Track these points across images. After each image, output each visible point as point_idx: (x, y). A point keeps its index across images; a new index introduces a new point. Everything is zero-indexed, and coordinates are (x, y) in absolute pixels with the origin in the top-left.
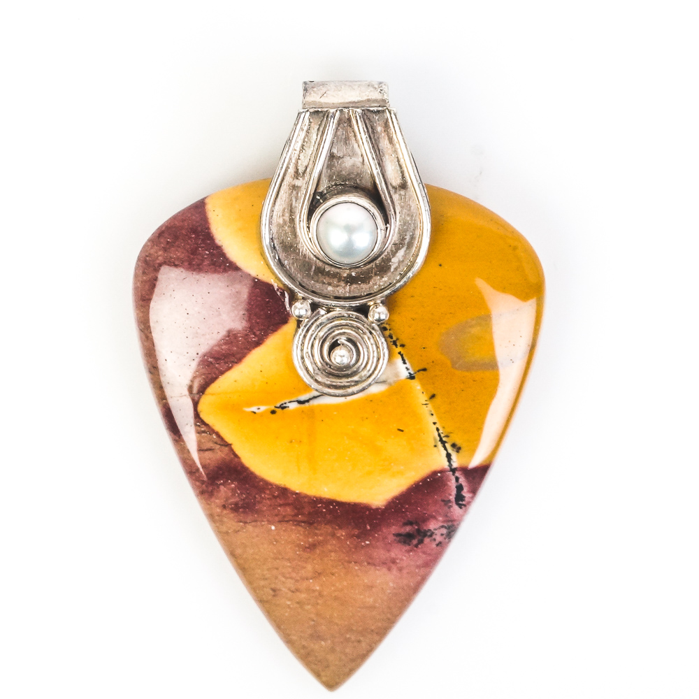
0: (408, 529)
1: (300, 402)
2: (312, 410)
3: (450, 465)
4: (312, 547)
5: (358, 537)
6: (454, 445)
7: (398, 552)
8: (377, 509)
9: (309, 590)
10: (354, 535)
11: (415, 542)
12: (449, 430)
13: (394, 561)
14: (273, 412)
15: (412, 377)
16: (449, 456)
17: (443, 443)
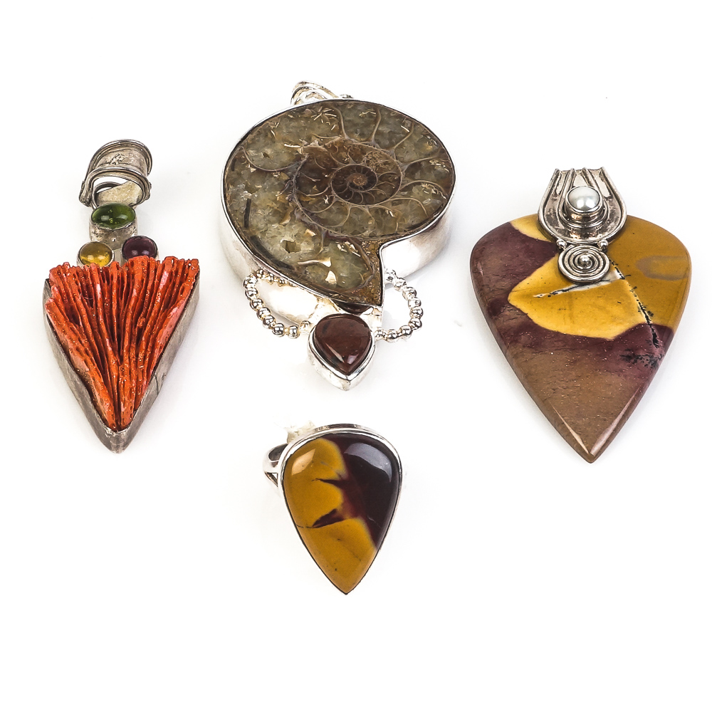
0: (628, 353)
1: (563, 291)
2: (570, 294)
3: (648, 322)
4: (575, 362)
5: (600, 356)
6: (649, 312)
7: (623, 365)
8: (610, 341)
9: (574, 387)
10: (598, 355)
11: (633, 361)
12: (645, 304)
13: (621, 371)
14: (549, 296)
15: (623, 278)
16: (647, 317)
17: (643, 311)
